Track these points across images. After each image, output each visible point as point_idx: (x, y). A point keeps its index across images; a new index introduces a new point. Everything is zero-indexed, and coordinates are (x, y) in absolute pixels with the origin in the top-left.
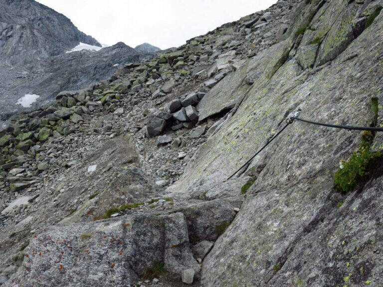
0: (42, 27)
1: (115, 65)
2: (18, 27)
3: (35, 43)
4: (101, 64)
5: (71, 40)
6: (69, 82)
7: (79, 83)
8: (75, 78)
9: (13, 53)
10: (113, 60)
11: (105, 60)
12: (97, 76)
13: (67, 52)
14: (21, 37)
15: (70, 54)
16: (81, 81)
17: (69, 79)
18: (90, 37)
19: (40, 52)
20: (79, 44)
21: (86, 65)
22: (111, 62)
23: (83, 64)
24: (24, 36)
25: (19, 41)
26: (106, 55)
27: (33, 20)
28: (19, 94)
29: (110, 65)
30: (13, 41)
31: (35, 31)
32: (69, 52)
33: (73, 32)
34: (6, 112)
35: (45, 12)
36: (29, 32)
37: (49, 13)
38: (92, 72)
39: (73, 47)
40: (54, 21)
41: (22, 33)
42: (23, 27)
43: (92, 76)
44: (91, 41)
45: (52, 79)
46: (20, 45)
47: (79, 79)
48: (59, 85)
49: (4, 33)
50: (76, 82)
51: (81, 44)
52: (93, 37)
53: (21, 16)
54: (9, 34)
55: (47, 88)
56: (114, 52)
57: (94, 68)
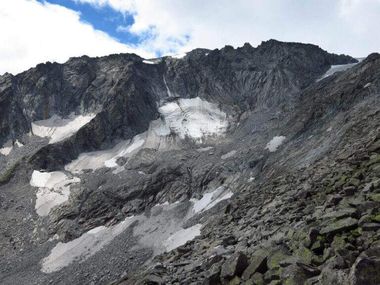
0: (292, 64)
1: (366, 86)
2: (270, 71)
3: (286, 81)
4: (348, 88)
5: (321, 66)
6: (312, 118)
7: (324, 117)
8: (320, 111)
9: (268, 97)
10: (362, 80)
11: (352, 82)
12: (344, 105)
13: (318, 80)
14: (273, 80)
15: (320, 82)
16: (326, 114)
17: (313, 114)
18: (342, 56)
19: (291, 89)
20: (330, 68)
21: (331, 94)
22: (361, 83)
23: (327, 94)
24: (276, 78)
25: (272, 84)
26: (354, 75)
27: (282, 61)
28: (268, 137)
29: (360, 87)
30: (268, 85)
31: (285, 71)
32: (320, 80)
33: (323, 58)
34: (254, 160)
35: (293, 48)
36: (279, 72)
37: (297, 48)
38: (339, 100)
39: (324, 72)
40: (301, 54)
41: (274, 76)
42: (274, 71)
44: (344, 59)
45: (297, 117)
46: (273, 87)
47: (325, 112)
48: (303, 122)
49: (260, 81)
50: (320, 116)
51: (333, 67)
52: (346, 55)
53: (272, 61)
54: (264, 80)
55: (293, 128)
56: (364, 69)
57: (340, 95)
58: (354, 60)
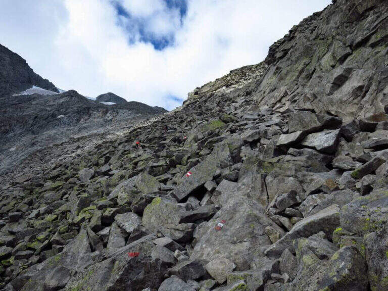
1: (59, 117)
4: (43, 113)
5: (23, 82)
7: (11, 135)
8: (8, 128)
11: (49, 109)
12: (35, 128)
13: (15, 95)
15: (16, 97)
18: (46, 81)
20: (31, 87)
21: (25, 114)
22: (56, 112)
23: (21, 112)
26: (52, 103)
29: (54, 116)
32: (17, 95)
33: (26, 74)
38: (31, 122)
39: (24, 89)
40: (4, 60)
43: (29, 126)
44: (47, 85)
47: (13, 130)
50: (7, 132)
51: (34, 87)
52: (50, 81)
56: (62, 100)
57: (33, 117)
58: (56, 90)
